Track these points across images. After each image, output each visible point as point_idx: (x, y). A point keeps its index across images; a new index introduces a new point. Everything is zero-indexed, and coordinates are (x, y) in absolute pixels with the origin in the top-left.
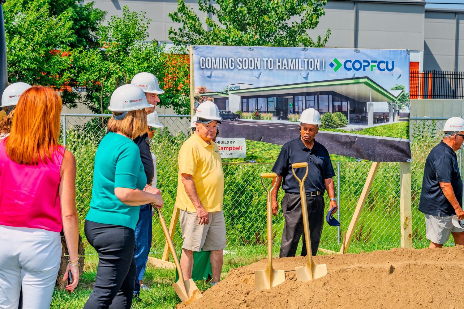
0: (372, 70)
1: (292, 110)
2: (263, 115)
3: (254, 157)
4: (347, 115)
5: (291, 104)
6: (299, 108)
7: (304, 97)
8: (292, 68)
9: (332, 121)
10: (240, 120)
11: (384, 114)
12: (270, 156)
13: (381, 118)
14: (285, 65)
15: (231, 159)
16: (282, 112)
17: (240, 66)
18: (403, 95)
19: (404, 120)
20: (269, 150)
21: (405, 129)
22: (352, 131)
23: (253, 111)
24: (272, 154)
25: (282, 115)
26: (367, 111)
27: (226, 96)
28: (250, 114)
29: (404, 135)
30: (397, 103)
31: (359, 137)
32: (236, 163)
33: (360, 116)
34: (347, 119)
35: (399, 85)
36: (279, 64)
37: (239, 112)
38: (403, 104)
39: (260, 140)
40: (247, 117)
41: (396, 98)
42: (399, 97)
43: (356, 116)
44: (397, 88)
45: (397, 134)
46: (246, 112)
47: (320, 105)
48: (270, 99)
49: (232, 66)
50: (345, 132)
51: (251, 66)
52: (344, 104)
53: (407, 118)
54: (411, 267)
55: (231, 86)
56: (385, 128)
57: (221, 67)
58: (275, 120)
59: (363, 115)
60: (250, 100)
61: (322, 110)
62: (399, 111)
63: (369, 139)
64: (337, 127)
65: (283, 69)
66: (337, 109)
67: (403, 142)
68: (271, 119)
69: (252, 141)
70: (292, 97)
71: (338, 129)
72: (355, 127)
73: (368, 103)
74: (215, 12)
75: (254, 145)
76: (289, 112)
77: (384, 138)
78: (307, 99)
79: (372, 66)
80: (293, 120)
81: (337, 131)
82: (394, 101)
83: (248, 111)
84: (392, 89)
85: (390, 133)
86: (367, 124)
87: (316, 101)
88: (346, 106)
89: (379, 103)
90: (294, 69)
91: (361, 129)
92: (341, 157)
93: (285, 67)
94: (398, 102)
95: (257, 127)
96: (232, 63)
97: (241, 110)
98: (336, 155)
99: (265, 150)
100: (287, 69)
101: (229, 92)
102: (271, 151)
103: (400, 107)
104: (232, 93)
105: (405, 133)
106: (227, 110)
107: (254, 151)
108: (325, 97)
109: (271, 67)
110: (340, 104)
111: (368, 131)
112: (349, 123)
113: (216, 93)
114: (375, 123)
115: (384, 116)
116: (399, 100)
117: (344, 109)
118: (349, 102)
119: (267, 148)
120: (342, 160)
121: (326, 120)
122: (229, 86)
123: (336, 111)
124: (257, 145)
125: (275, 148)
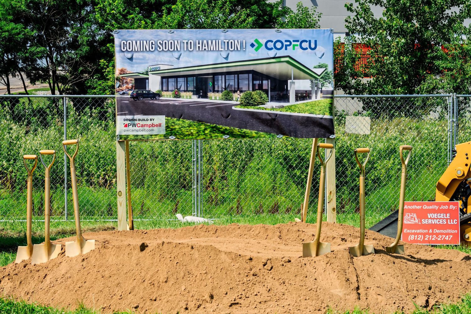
0: (294, 49)
1: (212, 89)
2: (183, 94)
3: (173, 134)
4: (267, 94)
5: (210, 83)
6: (218, 87)
7: (223, 76)
8: (212, 49)
9: (252, 99)
10: (160, 98)
11: (306, 91)
12: (190, 133)
13: (302, 96)
14: (205, 46)
15: (151, 135)
16: (201, 91)
17: (160, 48)
18: (326, 73)
19: (327, 97)
20: (189, 127)
21: (328, 106)
22: (273, 108)
23: (173, 90)
24: (192, 131)
25: (201, 94)
26: (289, 89)
27: (146, 76)
28: (170, 93)
29: (327, 112)
30: (319, 81)
31: (280, 115)
32: (156, 139)
33: (281, 94)
34: (268, 97)
35: (322, 63)
36: (199, 45)
37: (159, 91)
38: (326, 82)
39: (180, 118)
40: (167, 96)
41: (319, 76)
42: (322, 75)
43: (277, 94)
44: (320, 67)
45: (320, 111)
46: (166, 91)
47: (240, 84)
48: (190, 79)
49: (152, 48)
50: (265, 109)
51: (171, 48)
52: (265, 82)
53: (330, 96)
54: (164, 246)
55: (152, 67)
56: (307, 106)
57: (142, 50)
58: (195, 98)
59: (285, 93)
60: (170, 80)
61: (242, 88)
62: (321, 89)
63: (290, 116)
64: (258, 105)
65: (203, 50)
66: (257, 88)
67: (325, 119)
68: (190, 98)
69: (171, 118)
70: (212, 76)
71: (259, 106)
72: (275, 104)
73: (289, 81)
74: (383, 4)
75: (174, 123)
76: (209, 91)
77: (307, 115)
78: (227, 78)
79: (294, 46)
80: (213, 98)
81: (258, 109)
82: (316, 79)
83: (168, 91)
84: (315, 67)
85: (312, 110)
86: (288, 101)
87: (236, 80)
88: (266, 84)
89: (301, 81)
90: (215, 49)
91: (283, 107)
92: (262, 133)
93: (205, 48)
94: (321, 80)
95: (177, 105)
96: (153, 46)
97: (161, 89)
98: (256, 131)
99: (185, 127)
100: (207, 50)
101: (149, 73)
102: (191, 128)
103: (323, 85)
104: (153, 74)
105: (328, 110)
106: (147, 89)
107: (173, 128)
108: (246, 76)
109: (191, 48)
110: (260, 83)
111: (289, 108)
112: (270, 101)
113: (137, 74)
114: (297, 100)
115: (306, 94)
116: (322, 78)
117: (265, 87)
118: (269, 81)
119: (187, 125)
120: (263, 136)
121: (246, 98)
122: (149, 68)
123: (256, 90)
124: (178, 122)
125: (195, 125)
